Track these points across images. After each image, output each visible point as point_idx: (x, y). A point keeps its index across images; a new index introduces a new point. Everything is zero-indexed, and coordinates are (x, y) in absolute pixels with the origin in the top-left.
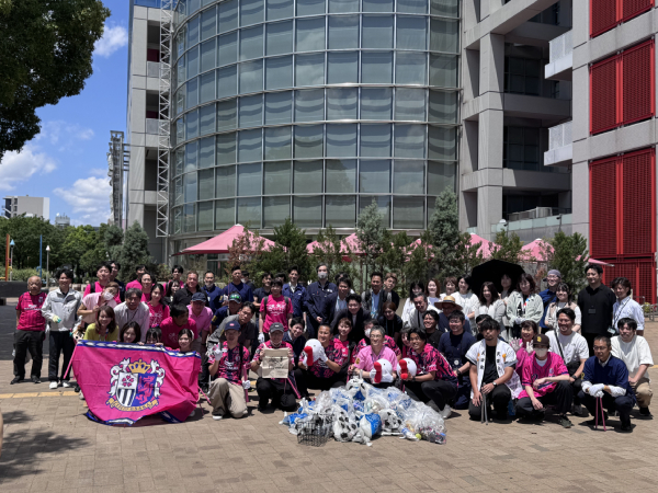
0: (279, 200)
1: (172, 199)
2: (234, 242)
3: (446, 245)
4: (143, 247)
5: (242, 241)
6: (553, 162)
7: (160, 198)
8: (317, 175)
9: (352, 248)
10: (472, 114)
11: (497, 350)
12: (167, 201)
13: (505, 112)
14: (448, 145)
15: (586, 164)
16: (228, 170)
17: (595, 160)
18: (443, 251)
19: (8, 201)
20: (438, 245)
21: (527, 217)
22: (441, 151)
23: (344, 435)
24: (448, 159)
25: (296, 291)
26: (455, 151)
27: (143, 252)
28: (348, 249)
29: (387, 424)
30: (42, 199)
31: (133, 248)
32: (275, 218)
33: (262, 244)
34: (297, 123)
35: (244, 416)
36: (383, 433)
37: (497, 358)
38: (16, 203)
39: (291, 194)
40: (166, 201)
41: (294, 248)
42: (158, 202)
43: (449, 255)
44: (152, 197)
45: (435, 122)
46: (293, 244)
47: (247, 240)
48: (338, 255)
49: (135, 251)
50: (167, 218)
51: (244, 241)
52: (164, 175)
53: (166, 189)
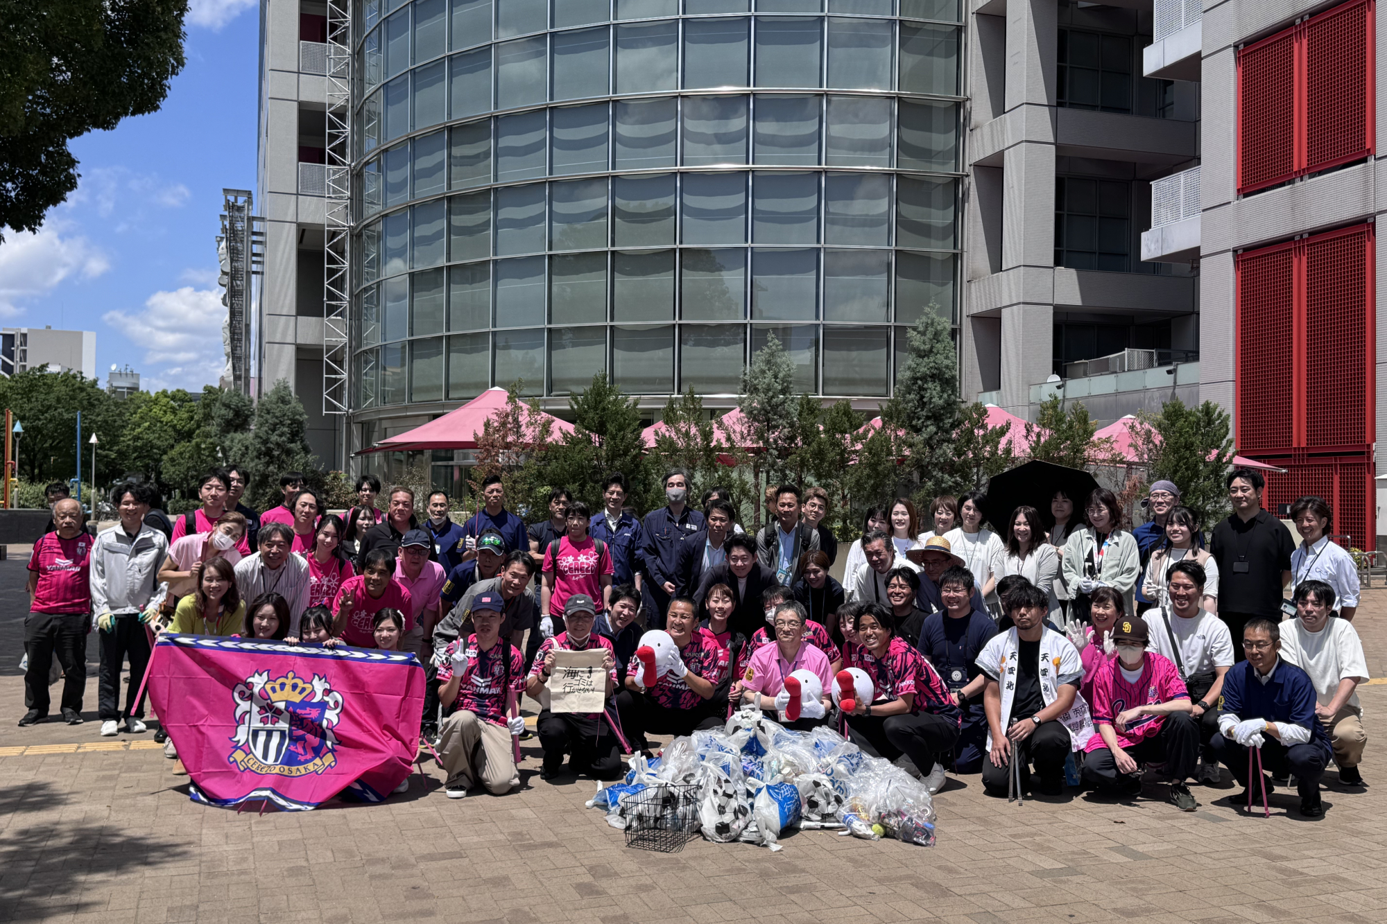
0: (583, 335)
1: (356, 334)
2: (487, 425)
3: (932, 429)
4: (294, 436)
5: (504, 424)
6: (1158, 254)
7: (331, 333)
8: (663, 281)
9: (736, 438)
10: (989, 152)
11: (1042, 652)
12: (346, 339)
13: (1059, 148)
14: (940, 217)
15: (1229, 257)
16: (473, 272)
17: (1248, 249)
18: (928, 442)
19: (9, 339)
20: (918, 430)
21: (1105, 369)
22: (924, 230)
23: (723, 829)
24: (938, 249)
25: (618, 528)
26: (954, 231)
27: (295, 446)
28: (729, 439)
29: (813, 805)
30: (79, 336)
31: (274, 438)
32: (575, 373)
33: (546, 428)
34: (619, 172)
35: (513, 790)
36: (804, 824)
37: (1042, 665)
38: (24, 343)
39: (609, 323)
40: (341, 338)
41: (613, 438)
42: (326, 341)
43: (939, 452)
44: (311, 330)
45: (912, 168)
46: (611, 428)
47: (516, 421)
48: (708, 451)
49: (278, 444)
50: (345, 376)
51: (509, 422)
52: (339, 284)
53: (341, 314)
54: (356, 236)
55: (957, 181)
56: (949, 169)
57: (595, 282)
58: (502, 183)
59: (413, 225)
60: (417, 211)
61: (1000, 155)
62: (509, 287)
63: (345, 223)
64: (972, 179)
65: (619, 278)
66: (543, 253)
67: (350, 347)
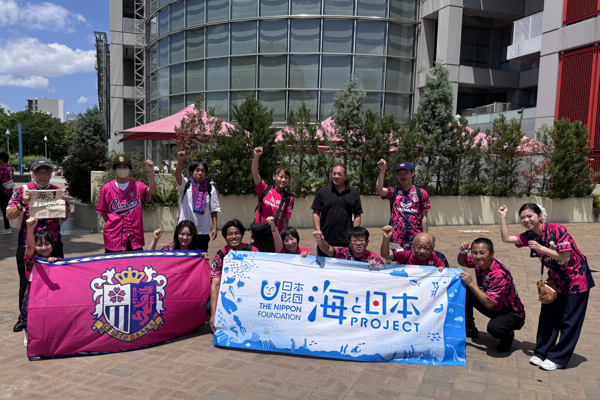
1: (148, 95)
2: (183, 122)
5: (193, 121)
7: (138, 94)
8: (281, 70)
10: (431, 12)
13: (465, 10)
15: (557, 55)
17: (567, 52)
19: (30, 102)
26: (413, 49)
34: (262, 18)
38: (37, 103)
39: (257, 89)
40: (143, 96)
42: (136, 97)
44: (130, 92)
45: (395, 18)
50: (144, 112)
52: (141, 72)
53: (142, 85)
54: (148, 51)
55: (415, 25)
56: (412, 20)
57: (251, 69)
58: (210, 23)
59: (171, 43)
60: (173, 37)
61: (437, 13)
62: (213, 71)
63: (143, 45)
64: (422, 24)
65: (262, 68)
66: (227, 56)
67: (146, 100)
